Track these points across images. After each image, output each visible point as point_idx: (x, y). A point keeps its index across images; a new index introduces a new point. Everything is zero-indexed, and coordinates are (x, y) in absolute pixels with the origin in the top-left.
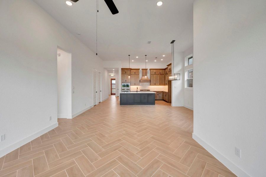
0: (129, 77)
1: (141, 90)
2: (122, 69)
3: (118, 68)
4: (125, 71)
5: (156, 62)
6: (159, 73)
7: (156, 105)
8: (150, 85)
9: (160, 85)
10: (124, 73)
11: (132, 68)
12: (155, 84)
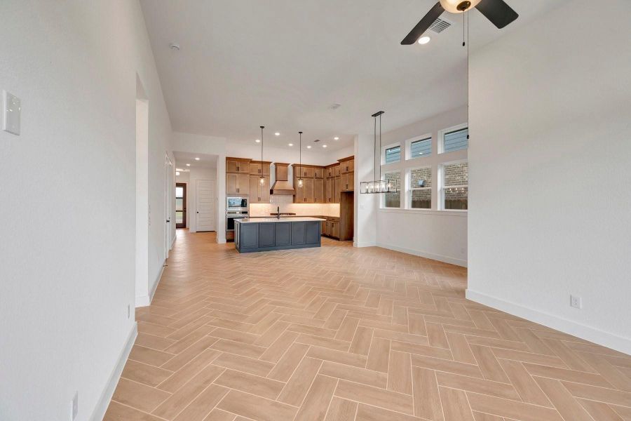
0: (262, 181)
1: (271, 214)
2: (228, 159)
3: (218, 156)
4: (234, 164)
5: (309, 150)
6: (313, 175)
7: (322, 247)
8: (294, 202)
9: (315, 201)
10: (234, 169)
11: (254, 159)
12: (305, 201)
